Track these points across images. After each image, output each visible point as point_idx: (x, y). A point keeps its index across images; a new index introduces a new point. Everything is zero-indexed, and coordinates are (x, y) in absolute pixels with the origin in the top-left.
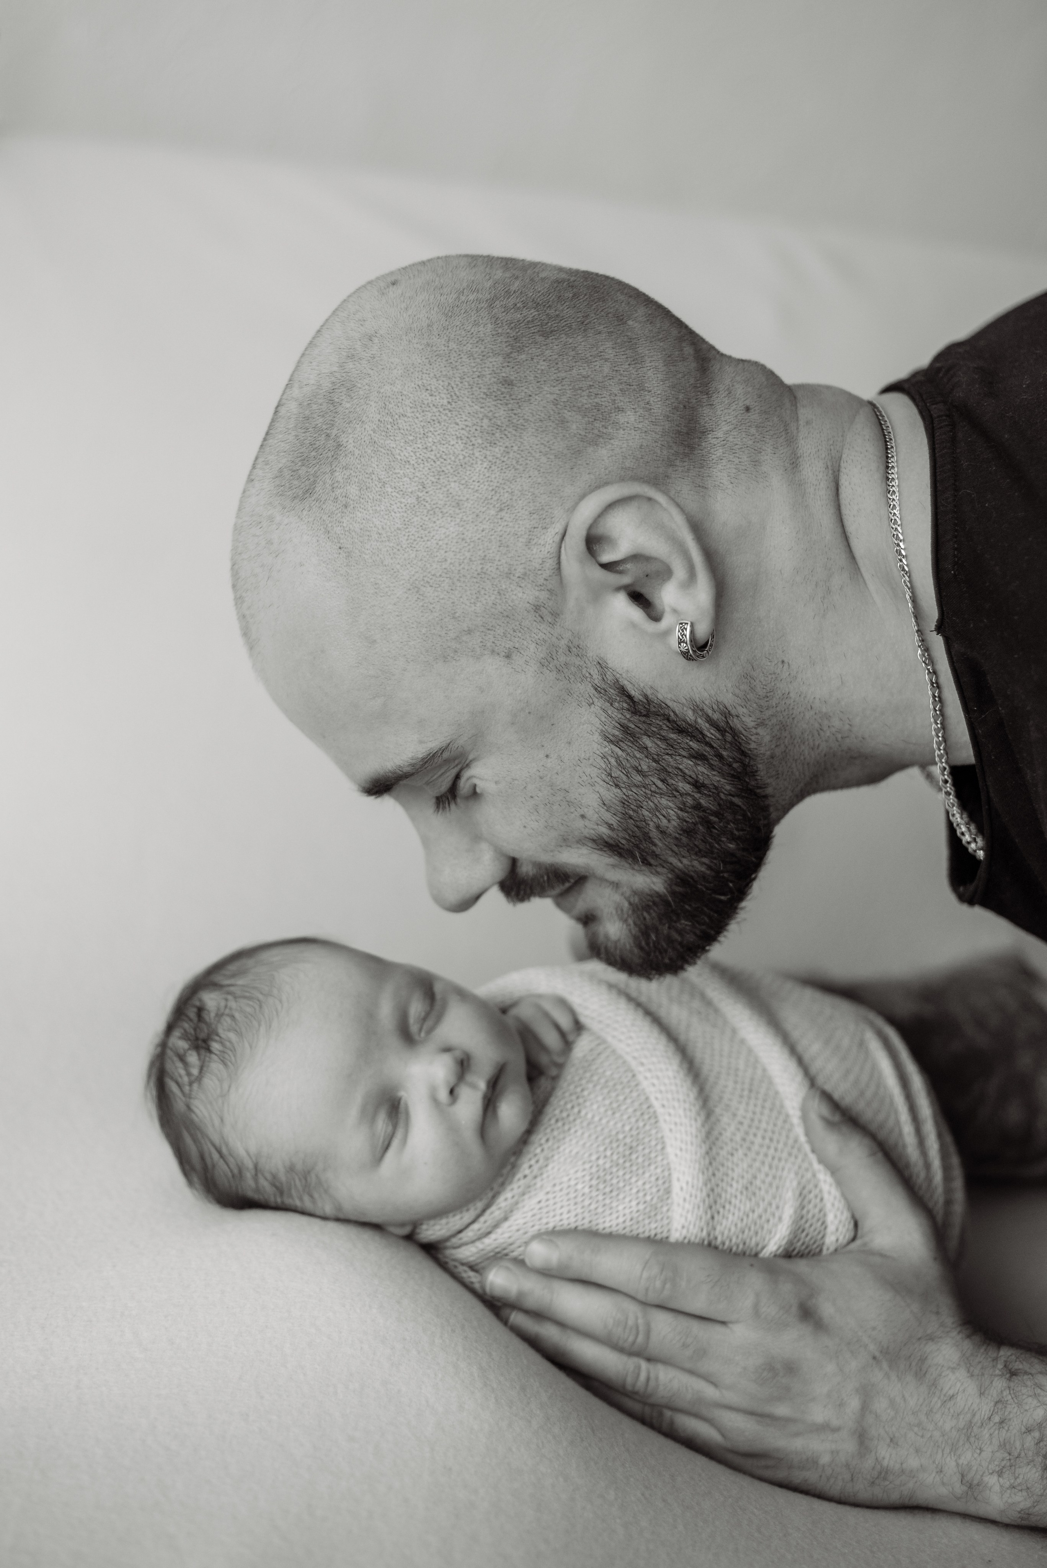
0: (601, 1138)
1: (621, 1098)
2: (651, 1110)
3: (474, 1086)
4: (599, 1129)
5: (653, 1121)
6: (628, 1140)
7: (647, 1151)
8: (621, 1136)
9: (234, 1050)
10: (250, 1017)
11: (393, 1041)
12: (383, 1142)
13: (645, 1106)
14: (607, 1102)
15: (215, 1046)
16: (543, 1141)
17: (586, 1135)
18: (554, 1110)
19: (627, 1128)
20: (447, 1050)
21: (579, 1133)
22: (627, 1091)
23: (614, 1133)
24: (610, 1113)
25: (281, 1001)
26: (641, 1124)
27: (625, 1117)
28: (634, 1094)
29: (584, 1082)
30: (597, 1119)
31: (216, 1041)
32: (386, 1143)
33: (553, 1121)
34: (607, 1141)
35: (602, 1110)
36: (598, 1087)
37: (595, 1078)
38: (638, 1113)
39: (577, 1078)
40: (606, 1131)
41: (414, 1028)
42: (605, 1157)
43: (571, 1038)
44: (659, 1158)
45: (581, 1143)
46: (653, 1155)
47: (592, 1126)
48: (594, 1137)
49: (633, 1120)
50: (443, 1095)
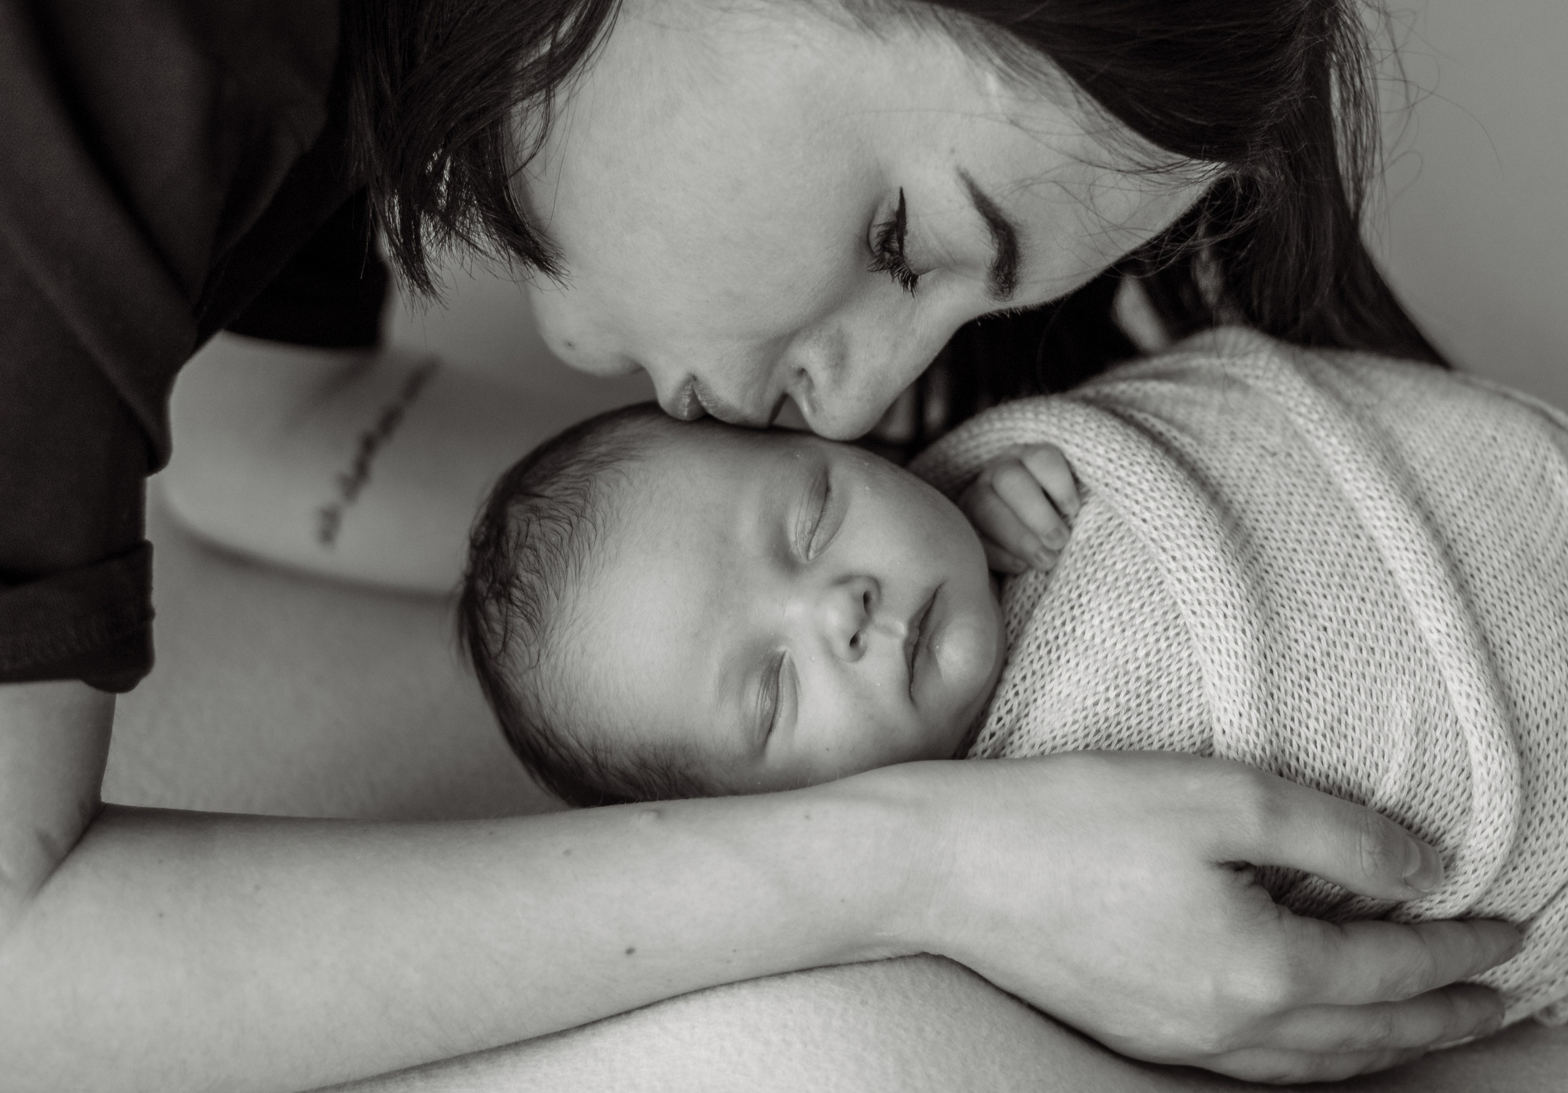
0: (1102, 671)
1: (1136, 605)
2: (1180, 621)
3: (889, 631)
4: (1101, 656)
5: (1183, 637)
6: (1143, 672)
7: (1174, 685)
8: (1131, 667)
9: (537, 601)
10: (555, 551)
11: (763, 573)
12: (762, 725)
13: (1170, 616)
14: (1115, 613)
15: (516, 593)
16: (1018, 680)
17: (1082, 667)
18: (1037, 631)
19: (1141, 653)
20: (844, 580)
21: (1072, 663)
22: (1146, 593)
23: (1121, 662)
24: (1117, 630)
25: (594, 526)
26: (1163, 644)
27: (1140, 635)
28: (1156, 598)
29: (1083, 581)
30: (1098, 640)
31: (515, 586)
32: (767, 725)
33: (1033, 648)
34: (1111, 675)
35: (1107, 625)
36: (1104, 589)
37: (1100, 575)
38: (1160, 628)
39: (1073, 577)
40: (1111, 658)
41: (796, 546)
42: (1107, 700)
43: (1069, 509)
44: (1195, 694)
45: (1075, 679)
46: (1184, 690)
47: (1091, 652)
48: (1092, 670)
49: (1151, 639)
50: (841, 647)
